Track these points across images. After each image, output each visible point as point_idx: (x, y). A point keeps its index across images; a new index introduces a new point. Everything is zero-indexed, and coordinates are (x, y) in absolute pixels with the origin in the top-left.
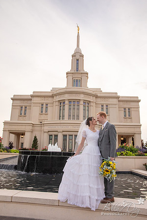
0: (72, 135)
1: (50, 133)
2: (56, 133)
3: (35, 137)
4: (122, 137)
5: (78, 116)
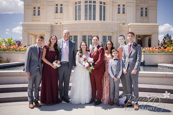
0: (91, 36)
2: (75, 34)
4: (139, 37)
5: (94, 16)
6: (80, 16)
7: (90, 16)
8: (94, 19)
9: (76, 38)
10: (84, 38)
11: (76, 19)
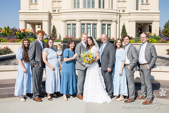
0: (90, 24)
1: (68, 22)
2: (74, 22)
3: (54, 27)
4: (140, 25)
5: (93, 3)
6: (78, 3)
7: (89, 3)
8: (93, 6)
9: (74, 26)
10: (82, 26)
11: (75, 7)
